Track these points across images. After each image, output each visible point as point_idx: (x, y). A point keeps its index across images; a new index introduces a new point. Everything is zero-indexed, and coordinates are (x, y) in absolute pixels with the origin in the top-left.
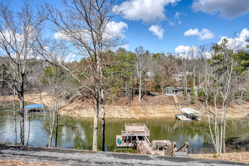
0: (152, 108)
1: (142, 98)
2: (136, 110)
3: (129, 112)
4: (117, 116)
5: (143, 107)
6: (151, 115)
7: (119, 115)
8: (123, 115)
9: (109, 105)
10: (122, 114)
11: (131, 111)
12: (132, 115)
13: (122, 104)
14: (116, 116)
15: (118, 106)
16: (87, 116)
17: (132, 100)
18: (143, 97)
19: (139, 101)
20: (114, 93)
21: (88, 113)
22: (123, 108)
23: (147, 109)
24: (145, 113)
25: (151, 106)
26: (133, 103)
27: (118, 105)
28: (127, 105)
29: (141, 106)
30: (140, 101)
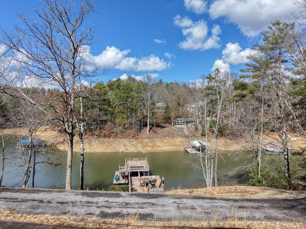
0: (160, 141)
1: (151, 130)
2: (143, 143)
3: (135, 145)
4: (122, 150)
5: (151, 140)
6: (159, 148)
7: (124, 149)
8: (129, 149)
9: (114, 138)
10: (127, 148)
11: (138, 144)
12: (139, 149)
13: (129, 137)
14: (121, 151)
15: (125, 140)
16: (89, 150)
17: (140, 132)
18: (152, 129)
19: (147, 133)
20: (120, 126)
21: (90, 147)
22: (129, 141)
23: (155, 142)
24: (153, 147)
25: (159, 139)
26: (141, 135)
27: (125, 138)
28: (135, 138)
29: (150, 138)
30: (149, 134)
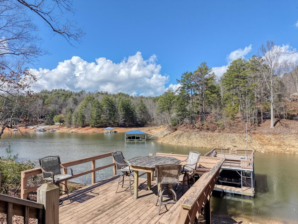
0: (295, 138)
1: (278, 123)
2: (262, 140)
3: (249, 142)
4: (228, 147)
5: (277, 136)
6: (292, 149)
7: (231, 146)
8: (238, 146)
9: (220, 132)
10: (236, 145)
11: (254, 141)
12: (254, 147)
13: (240, 132)
14: (226, 147)
15: (234, 135)
16: (186, 144)
17: (259, 126)
18: (280, 121)
19: (271, 127)
20: (228, 116)
21: (188, 141)
22: (240, 137)
23: (284, 139)
24: (279, 146)
25: (293, 135)
26: (259, 129)
27: (234, 132)
28: (249, 133)
29: (274, 134)
30: (273, 128)
